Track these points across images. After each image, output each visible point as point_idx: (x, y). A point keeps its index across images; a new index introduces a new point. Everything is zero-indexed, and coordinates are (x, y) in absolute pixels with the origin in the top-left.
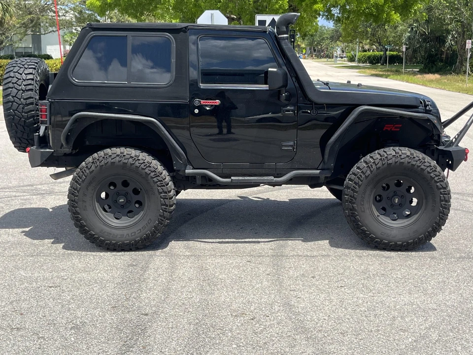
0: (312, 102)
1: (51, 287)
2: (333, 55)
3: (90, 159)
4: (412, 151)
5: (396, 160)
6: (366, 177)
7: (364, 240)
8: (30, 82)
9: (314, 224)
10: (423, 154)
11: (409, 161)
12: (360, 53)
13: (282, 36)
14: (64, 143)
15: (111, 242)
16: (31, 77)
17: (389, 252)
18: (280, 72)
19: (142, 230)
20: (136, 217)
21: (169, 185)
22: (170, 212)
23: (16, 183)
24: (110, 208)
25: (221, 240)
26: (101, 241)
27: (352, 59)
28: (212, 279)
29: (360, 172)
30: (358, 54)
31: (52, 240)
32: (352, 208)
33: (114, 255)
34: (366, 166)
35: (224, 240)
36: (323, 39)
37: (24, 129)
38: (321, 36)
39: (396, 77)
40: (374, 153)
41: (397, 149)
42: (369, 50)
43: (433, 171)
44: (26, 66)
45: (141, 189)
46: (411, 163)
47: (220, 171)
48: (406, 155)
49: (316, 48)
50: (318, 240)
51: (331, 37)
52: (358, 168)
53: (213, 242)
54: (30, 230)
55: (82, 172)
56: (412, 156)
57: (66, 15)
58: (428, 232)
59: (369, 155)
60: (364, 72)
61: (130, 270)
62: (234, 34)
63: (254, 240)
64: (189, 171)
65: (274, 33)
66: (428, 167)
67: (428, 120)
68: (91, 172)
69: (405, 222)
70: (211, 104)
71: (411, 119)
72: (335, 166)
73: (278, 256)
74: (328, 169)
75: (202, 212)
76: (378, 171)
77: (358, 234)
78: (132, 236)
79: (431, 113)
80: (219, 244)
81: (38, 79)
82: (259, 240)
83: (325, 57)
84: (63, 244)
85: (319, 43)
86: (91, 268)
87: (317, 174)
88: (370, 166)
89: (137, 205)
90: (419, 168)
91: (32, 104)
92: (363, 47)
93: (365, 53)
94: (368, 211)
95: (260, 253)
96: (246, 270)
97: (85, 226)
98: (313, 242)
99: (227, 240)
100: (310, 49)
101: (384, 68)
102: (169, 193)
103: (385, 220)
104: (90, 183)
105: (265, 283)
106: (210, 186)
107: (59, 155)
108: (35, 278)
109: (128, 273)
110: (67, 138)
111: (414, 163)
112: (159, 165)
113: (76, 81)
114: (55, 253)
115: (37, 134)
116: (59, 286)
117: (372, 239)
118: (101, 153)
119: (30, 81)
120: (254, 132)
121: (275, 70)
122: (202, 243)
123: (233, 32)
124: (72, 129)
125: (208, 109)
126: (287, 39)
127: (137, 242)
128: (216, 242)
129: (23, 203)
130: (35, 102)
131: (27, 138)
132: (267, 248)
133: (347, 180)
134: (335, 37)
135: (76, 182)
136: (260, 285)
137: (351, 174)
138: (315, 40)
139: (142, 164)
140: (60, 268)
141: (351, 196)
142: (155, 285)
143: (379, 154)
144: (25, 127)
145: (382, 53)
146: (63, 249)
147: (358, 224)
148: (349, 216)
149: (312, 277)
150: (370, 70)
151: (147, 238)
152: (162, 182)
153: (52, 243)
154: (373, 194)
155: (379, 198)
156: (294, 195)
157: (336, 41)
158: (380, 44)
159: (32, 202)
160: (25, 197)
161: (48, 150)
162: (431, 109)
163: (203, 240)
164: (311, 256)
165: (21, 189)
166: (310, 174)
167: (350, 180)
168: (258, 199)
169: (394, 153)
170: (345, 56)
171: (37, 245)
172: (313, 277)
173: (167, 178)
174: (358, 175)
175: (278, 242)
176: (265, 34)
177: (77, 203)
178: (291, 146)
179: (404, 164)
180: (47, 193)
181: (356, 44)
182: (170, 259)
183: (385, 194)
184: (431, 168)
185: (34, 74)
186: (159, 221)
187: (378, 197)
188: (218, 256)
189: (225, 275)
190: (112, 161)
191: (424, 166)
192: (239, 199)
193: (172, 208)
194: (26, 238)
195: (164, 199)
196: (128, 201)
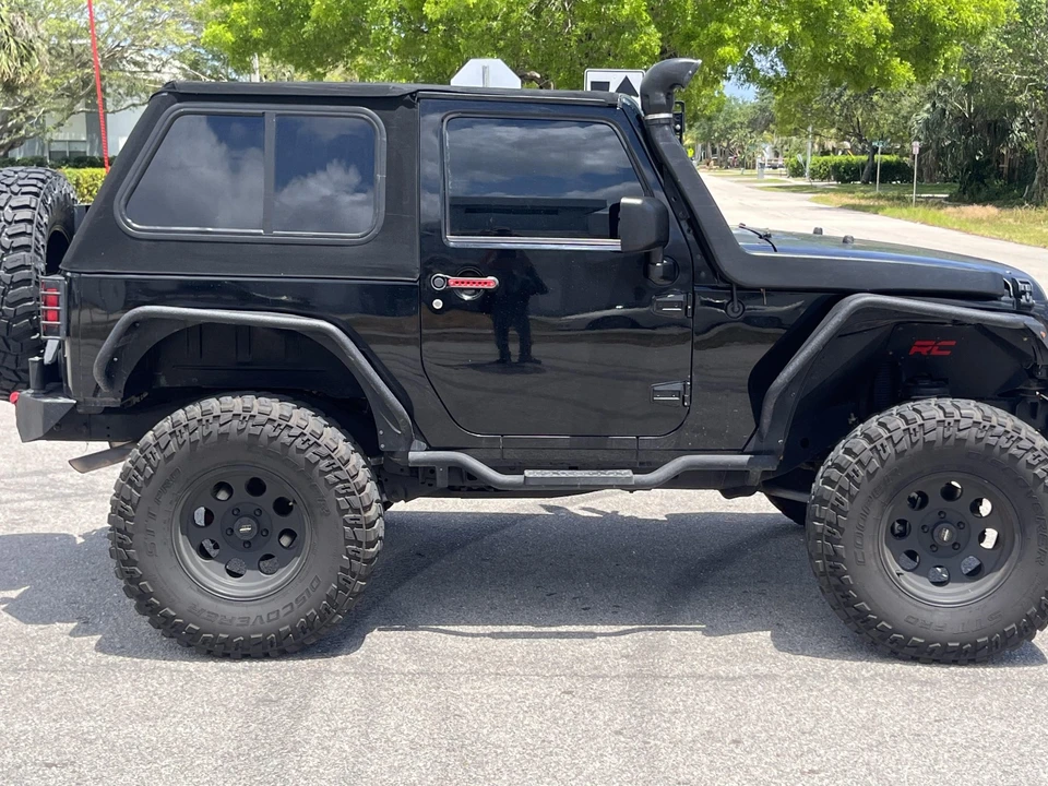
0: (731, 283)
1: (49, 766)
2: (754, 161)
3: (165, 425)
4: (986, 408)
5: (947, 434)
6: (870, 476)
7: (864, 634)
8: (22, 227)
9: (731, 585)
10: (1013, 417)
11: (982, 435)
12: (814, 157)
13: (656, 116)
14: (101, 384)
15: (216, 637)
16: (26, 214)
17: (927, 668)
18: (651, 208)
19: (295, 605)
20: (281, 571)
21: (367, 490)
22: (368, 561)
23: (7, 465)
24: (216, 547)
25: (497, 629)
26: (192, 633)
27: (797, 171)
28: (472, 745)
29: (854, 461)
30: (812, 161)
31: (72, 626)
32: (832, 553)
33: (224, 670)
34: (869, 447)
35: (505, 629)
36: (733, 127)
37: (8, 346)
38: (727, 120)
39: (897, 211)
40: (888, 412)
41: (947, 402)
42: (834, 151)
43: (1040, 462)
44: (15, 188)
45: (294, 502)
46: (984, 442)
47: (496, 455)
48: (971, 421)
49: (717, 146)
50: (745, 630)
51: (749, 122)
52: (848, 451)
53: (478, 635)
54: (21, 596)
55: (145, 457)
56: (988, 424)
57: (163, 70)
58: (1027, 617)
59: (874, 418)
60: (827, 201)
61: (262, 715)
62: (535, 110)
63: (581, 628)
64: (418, 455)
65: (636, 109)
66: (1027, 451)
67: (1027, 331)
68: (168, 459)
69: (967, 591)
70: (474, 286)
71: (982, 328)
72: (787, 444)
73: (643, 677)
74: (769, 452)
75: (452, 548)
76: (900, 460)
77: (847, 620)
78: (269, 621)
79: (1032, 312)
80: (492, 641)
81: (45, 220)
82: (595, 629)
83: (738, 166)
84: (100, 636)
85: (723, 135)
86: (160, 708)
87: (742, 466)
88: (879, 448)
89: (285, 541)
90: (1005, 456)
91: (26, 282)
92: (821, 145)
93: (825, 157)
94: (873, 564)
95: (596, 668)
96: (561, 718)
97: (151, 595)
98: (732, 636)
99: (513, 628)
100: (704, 148)
101: (869, 192)
102: (365, 512)
103: (916, 584)
104: (165, 485)
105: (611, 759)
106: (470, 489)
107: (93, 412)
108: (12, 739)
109: (254, 725)
110: (110, 372)
111: (992, 441)
112: (341, 441)
113: (134, 226)
114: (74, 664)
115: (37, 358)
116: (73, 763)
117: (884, 633)
118: (194, 410)
119: (22, 225)
120: (582, 352)
121: (638, 201)
122: (450, 637)
123: (532, 106)
124: (123, 348)
125: (466, 298)
126: (669, 124)
127: (282, 637)
128: (484, 635)
129: (14, 522)
130: (34, 279)
131: (14, 367)
132: (615, 653)
133: (819, 481)
134: (760, 122)
135: (130, 482)
136: (598, 765)
137: (829, 467)
138: (715, 127)
139: (297, 437)
140: (82, 708)
141: (829, 524)
142: (321, 763)
143: (902, 416)
144: (10, 342)
145: (865, 158)
146: (96, 650)
147: (849, 596)
148: (823, 574)
149: (734, 741)
150: (839, 195)
151: (309, 627)
152: (347, 485)
153: (71, 634)
154: (886, 518)
155: (901, 528)
156: (678, 504)
157: (762, 132)
158: (860, 137)
159: (37, 517)
160: (23, 505)
161: (62, 400)
162: (1032, 301)
163: (452, 628)
164: (727, 678)
165: (17, 483)
166: (726, 465)
167: (828, 481)
168: (590, 514)
169: (940, 415)
170: (780, 163)
171: (33, 638)
172: (736, 742)
173: (361, 473)
174: (849, 470)
175: (641, 635)
176: (611, 111)
177: (131, 536)
178: (677, 393)
179: (967, 444)
180: (76, 495)
181: (807, 137)
182: (364, 683)
183: (915, 518)
184: (1036, 454)
185: (34, 209)
186: (338, 584)
187: (897, 525)
188: (489, 675)
189: (506, 732)
190: (222, 429)
191: (1019, 448)
192: (544, 512)
193: (372, 550)
194: (7, 619)
195: (352, 526)
196: (263, 532)
